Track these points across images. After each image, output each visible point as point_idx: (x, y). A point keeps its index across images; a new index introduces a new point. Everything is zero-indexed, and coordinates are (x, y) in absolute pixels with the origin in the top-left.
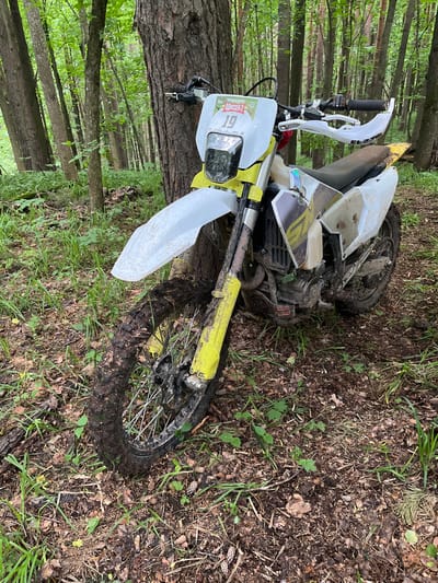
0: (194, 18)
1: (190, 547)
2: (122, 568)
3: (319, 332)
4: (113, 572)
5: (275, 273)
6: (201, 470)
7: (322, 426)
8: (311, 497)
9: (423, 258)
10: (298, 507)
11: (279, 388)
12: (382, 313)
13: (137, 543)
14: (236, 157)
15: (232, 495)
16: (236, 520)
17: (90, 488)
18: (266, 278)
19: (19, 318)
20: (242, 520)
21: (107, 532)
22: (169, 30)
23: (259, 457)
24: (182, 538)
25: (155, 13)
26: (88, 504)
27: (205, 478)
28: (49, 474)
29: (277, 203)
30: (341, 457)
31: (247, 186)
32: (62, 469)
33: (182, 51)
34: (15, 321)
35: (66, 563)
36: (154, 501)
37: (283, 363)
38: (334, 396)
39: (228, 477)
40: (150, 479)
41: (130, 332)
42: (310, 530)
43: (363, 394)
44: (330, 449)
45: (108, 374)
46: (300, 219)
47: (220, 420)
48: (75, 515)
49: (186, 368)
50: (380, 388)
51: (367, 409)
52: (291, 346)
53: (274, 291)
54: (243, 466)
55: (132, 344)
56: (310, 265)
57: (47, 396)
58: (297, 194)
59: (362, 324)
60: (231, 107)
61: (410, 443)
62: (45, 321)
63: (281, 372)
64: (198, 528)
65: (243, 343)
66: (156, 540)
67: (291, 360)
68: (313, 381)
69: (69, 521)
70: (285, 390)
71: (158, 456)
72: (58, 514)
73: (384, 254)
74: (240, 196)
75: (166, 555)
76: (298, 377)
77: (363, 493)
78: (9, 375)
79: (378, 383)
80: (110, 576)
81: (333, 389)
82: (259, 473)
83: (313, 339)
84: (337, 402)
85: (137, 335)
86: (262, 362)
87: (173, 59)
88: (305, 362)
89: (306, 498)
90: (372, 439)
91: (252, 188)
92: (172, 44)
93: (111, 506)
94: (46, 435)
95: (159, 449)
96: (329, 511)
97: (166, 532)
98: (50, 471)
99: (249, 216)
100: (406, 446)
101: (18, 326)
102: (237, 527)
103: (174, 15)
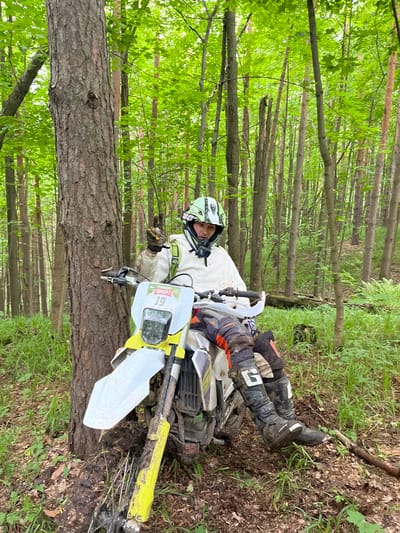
0: (109, 224)
3: (206, 456)
5: (184, 415)
11: (187, 516)
12: (248, 432)
14: (167, 327)
22: (91, 231)
29: (197, 358)
31: (174, 347)
37: (184, 492)
38: (234, 513)
41: (89, 487)
43: (256, 507)
49: (124, 514)
50: (267, 498)
51: (263, 520)
52: (188, 475)
55: (92, 499)
56: (211, 407)
58: (206, 353)
60: (161, 291)
63: (184, 502)
67: (190, 488)
68: (213, 504)
70: (193, 517)
74: (168, 354)
76: (201, 502)
79: (264, 495)
81: (232, 508)
83: (203, 464)
84: (238, 518)
85: (96, 489)
86: (167, 495)
87: (91, 250)
88: (202, 487)
91: (178, 348)
92: (92, 240)
99: (175, 370)
103: (95, 222)
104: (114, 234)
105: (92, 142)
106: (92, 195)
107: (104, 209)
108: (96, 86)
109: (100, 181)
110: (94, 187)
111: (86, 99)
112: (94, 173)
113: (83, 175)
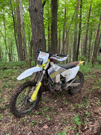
0: (40, 40)
1: (23, 131)
2: (10, 132)
3: (63, 96)
4: (9, 132)
6: (30, 118)
7: (56, 113)
8: (49, 126)
9: (93, 84)
10: (46, 127)
11: (51, 106)
13: (14, 128)
14: (42, 62)
15: (33, 123)
16: (33, 127)
17: (10, 119)
18: (49, 84)
19: (8, 88)
20: (34, 127)
21: (10, 126)
22: (36, 41)
23: (42, 117)
24: (23, 129)
25: (34, 39)
26: (9, 121)
27: (30, 120)
28: (4, 116)
29: (49, 70)
30: (58, 120)
31: (44, 67)
32: (6, 115)
33: (38, 44)
34: (7, 89)
35: (1, 129)
36: (20, 122)
37: (54, 102)
39: (35, 120)
40: (21, 119)
41: (19, 89)
42: (46, 131)
43: (67, 109)
44: (56, 118)
45: (13, 95)
46: (54, 73)
47: (37, 110)
48: (6, 123)
49: (30, 98)
51: (67, 112)
52: (56, 99)
53: (51, 86)
54: (38, 118)
56: (57, 82)
57: (8, 102)
58: (53, 69)
59: (73, 96)
61: (71, 118)
62: (12, 89)
64: (26, 128)
65: (47, 97)
66: (18, 128)
68: (58, 106)
69: (4, 124)
71: (23, 114)
72: (3, 122)
73: (79, 82)
75: (19, 131)
76: (56, 104)
77: (59, 126)
78: (3, 98)
79: (71, 107)
80: (8, 133)
81: (62, 107)
82: (41, 120)
83: (62, 98)
84: (61, 110)
86: (50, 101)
87: (37, 46)
88: (58, 102)
89: (48, 126)
90: (65, 117)
92: (37, 43)
93: (12, 122)
94: (5, 109)
95: (24, 113)
96: (51, 128)
97: (20, 128)
98: (4, 115)
99: (44, 72)
100: (70, 119)
101: (7, 90)
102: (33, 128)
103: (37, 39)
104: (42, 42)
105: (36, 20)
106: (37, 33)
107: (39, 36)
108: (37, 6)
109: (38, 29)
110: (37, 31)
111: (34, 10)
112: (37, 27)
113: (34, 28)
